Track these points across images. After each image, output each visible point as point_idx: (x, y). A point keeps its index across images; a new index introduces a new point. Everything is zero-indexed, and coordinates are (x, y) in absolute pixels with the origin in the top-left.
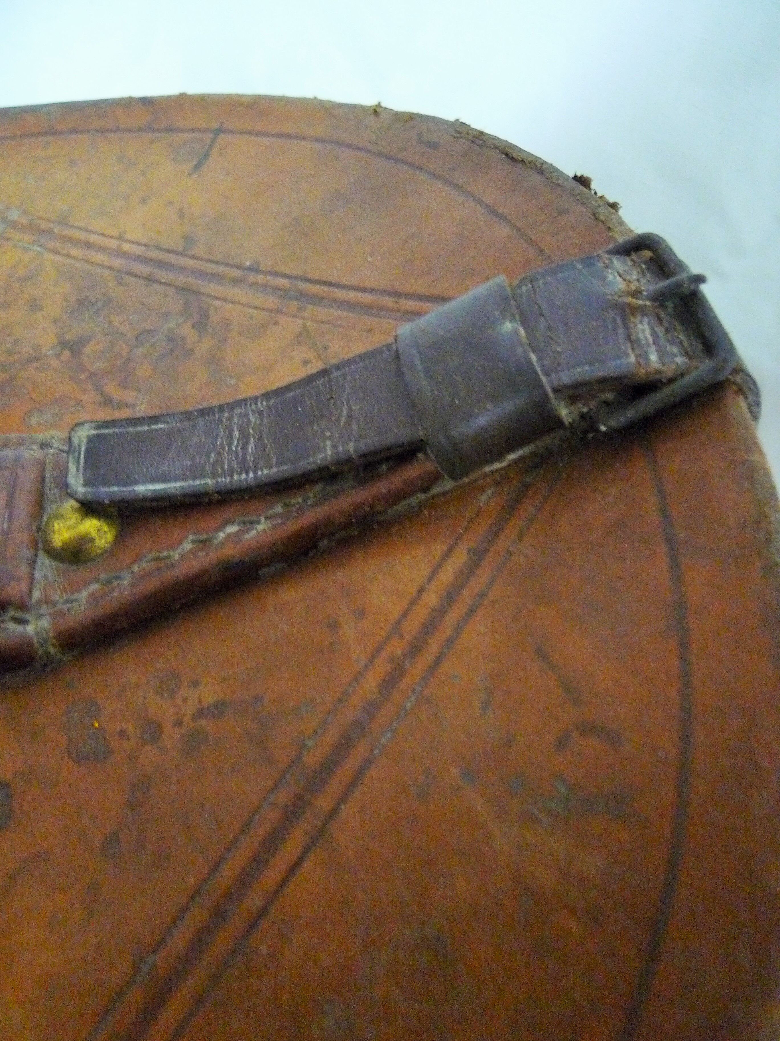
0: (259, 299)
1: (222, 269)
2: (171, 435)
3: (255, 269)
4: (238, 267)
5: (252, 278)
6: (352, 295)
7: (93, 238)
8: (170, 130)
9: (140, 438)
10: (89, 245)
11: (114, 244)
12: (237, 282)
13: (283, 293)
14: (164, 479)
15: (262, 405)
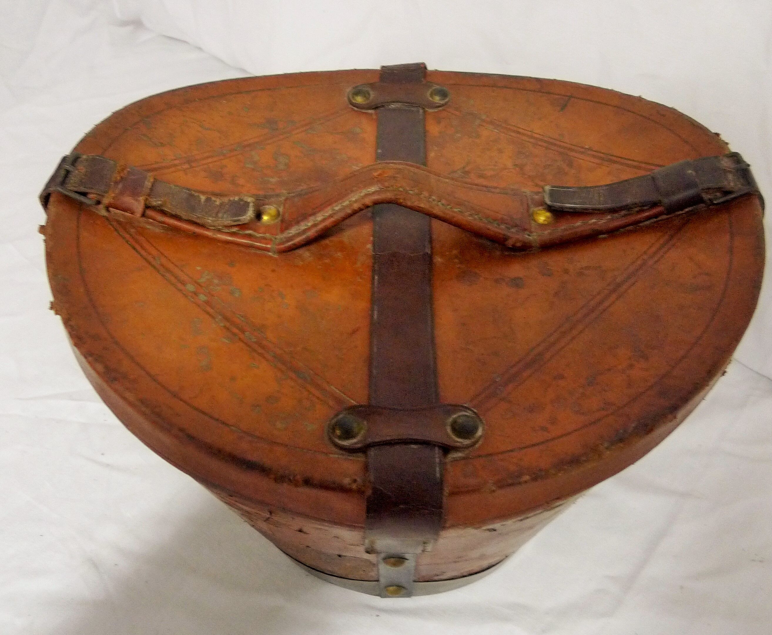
0: (593, 160)
1: (576, 148)
2: (574, 192)
3: (590, 149)
4: (582, 148)
5: (589, 152)
6: (630, 162)
7: (520, 130)
8: (549, 93)
9: (565, 192)
10: (519, 133)
11: (529, 133)
12: (582, 153)
13: (602, 159)
14: (575, 203)
15: (604, 188)
